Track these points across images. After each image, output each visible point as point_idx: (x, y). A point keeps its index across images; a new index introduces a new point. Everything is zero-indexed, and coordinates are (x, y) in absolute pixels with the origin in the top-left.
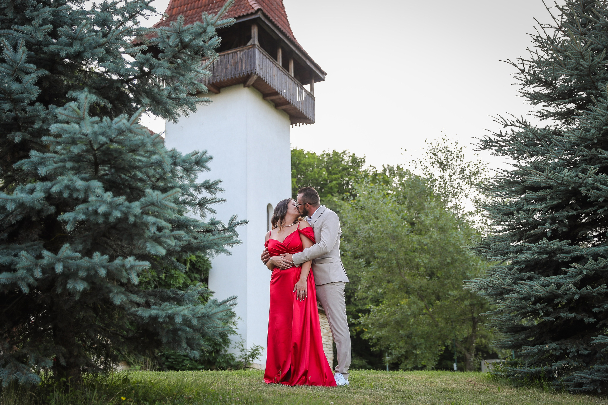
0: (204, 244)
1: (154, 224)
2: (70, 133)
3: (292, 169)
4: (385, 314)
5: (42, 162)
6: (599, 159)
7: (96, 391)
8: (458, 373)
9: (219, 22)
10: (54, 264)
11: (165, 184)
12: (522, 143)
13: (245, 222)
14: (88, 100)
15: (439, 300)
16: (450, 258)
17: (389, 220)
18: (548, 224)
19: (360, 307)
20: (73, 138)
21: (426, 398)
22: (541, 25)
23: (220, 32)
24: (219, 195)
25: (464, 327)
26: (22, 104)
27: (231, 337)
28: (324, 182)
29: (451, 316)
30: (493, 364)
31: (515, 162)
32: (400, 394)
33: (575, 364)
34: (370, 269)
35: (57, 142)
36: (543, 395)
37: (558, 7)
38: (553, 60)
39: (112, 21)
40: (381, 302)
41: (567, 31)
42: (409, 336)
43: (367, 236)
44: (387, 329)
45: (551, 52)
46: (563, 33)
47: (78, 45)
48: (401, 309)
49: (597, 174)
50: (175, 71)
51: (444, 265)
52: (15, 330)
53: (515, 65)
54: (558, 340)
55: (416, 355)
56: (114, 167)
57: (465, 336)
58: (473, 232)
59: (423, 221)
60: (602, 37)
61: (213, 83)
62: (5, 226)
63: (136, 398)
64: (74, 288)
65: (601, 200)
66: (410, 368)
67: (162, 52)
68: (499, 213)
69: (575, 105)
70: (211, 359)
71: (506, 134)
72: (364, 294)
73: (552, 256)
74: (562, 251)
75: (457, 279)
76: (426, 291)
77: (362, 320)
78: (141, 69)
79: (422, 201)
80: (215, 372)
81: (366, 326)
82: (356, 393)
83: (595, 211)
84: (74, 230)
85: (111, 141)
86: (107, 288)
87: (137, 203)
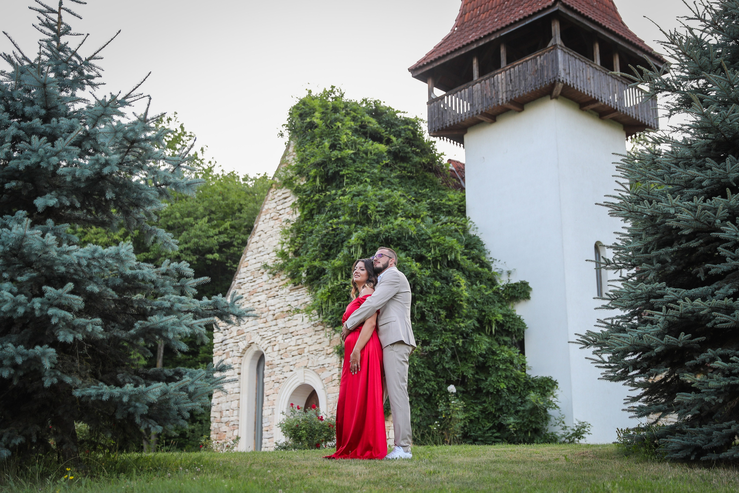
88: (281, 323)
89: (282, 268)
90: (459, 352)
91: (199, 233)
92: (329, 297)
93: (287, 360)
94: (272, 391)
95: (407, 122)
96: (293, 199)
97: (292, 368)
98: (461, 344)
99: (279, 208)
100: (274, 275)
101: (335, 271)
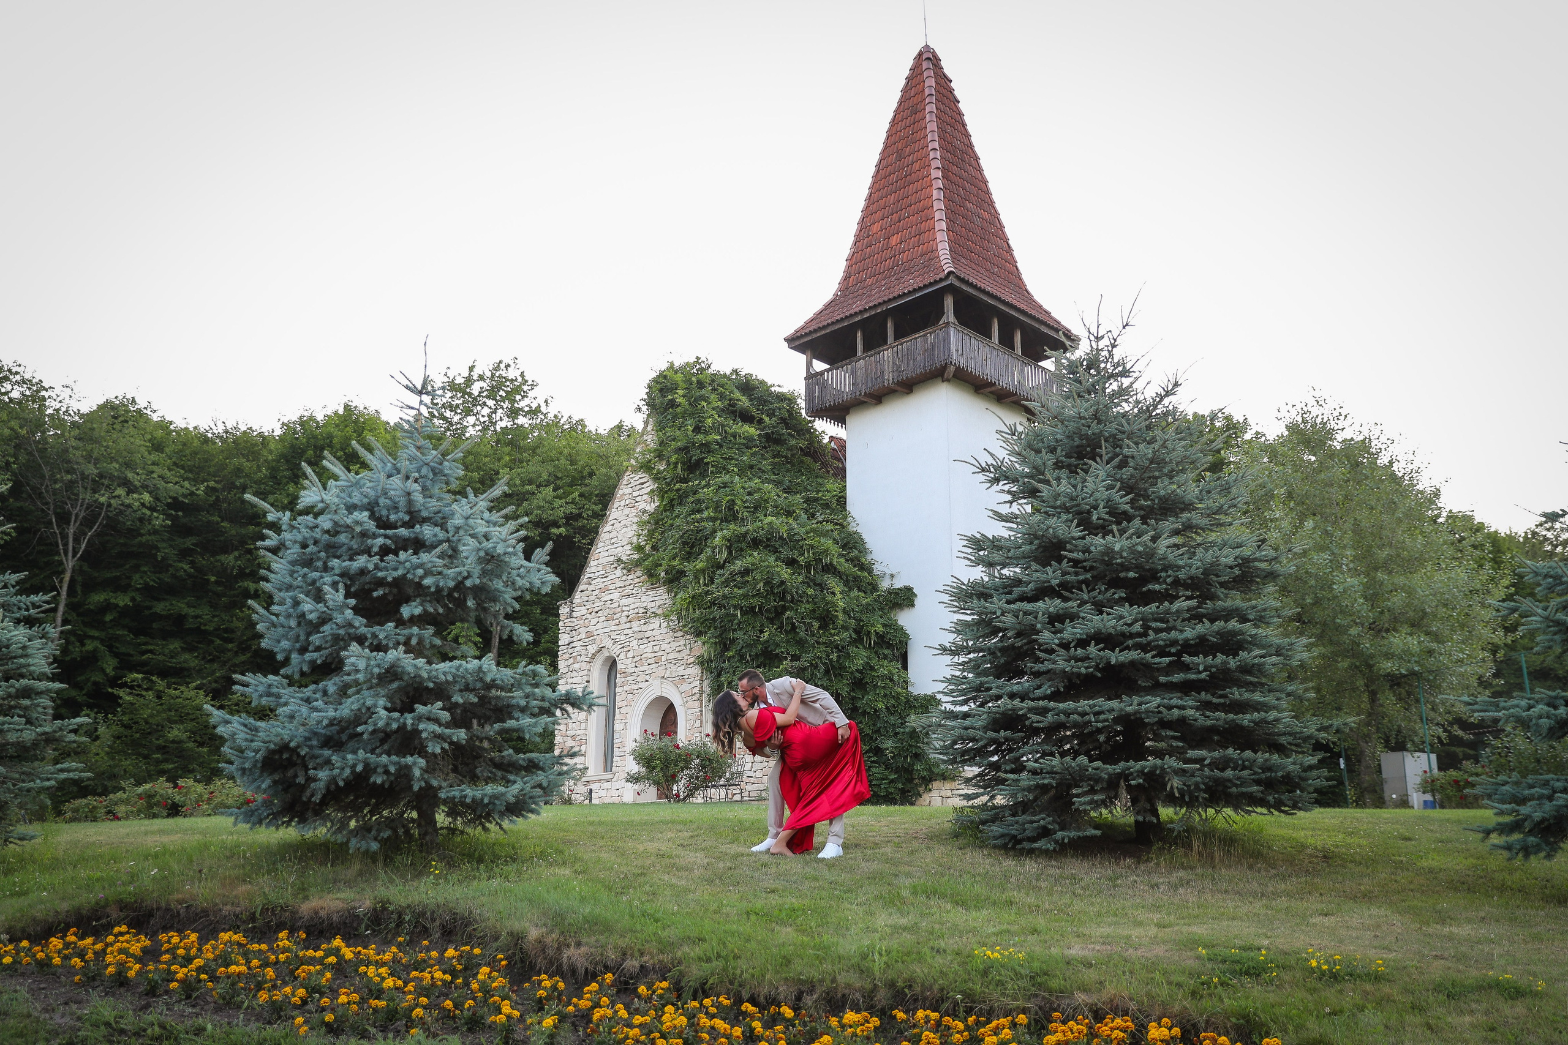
88: (636, 625)
89: (638, 563)
90: (833, 667)
91: (542, 503)
92: (689, 603)
93: (642, 669)
94: (625, 703)
95: (781, 397)
96: (651, 486)
97: (647, 678)
98: (835, 659)
99: (635, 494)
100: (629, 571)
101: (697, 574)
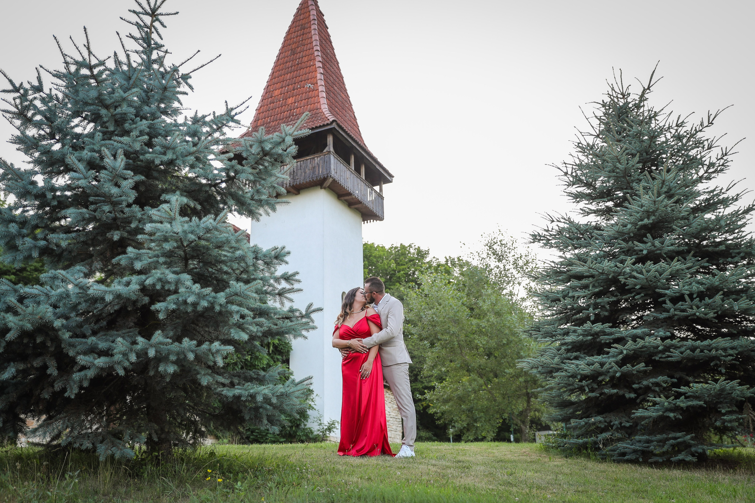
0: (282, 329)
1: (238, 312)
2: (163, 232)
3: (364, 261)
4: (449, 391)
5: (138, 258)
6: (635, 251)
7: (184, 464)
8: (514, 444)
9: (296, 133)
10: (147, 349)
11: (248, 277)
12: (567, 237)
13: (320, 310)
14: (179, 202)
15: (496, 378)
16: (506, 340)
17: (451, 306)
18: (591, 309)
19: (426, 384)
20: (165, 236)
21: (484, 468)
22: (581, 133)
23: (297, 141)
24: (296, 286)
25: (519, 402)
26: (120, 206)
27: (310, 412)
28: (393, 272)
29: (508, 392)
30: (545, 436)
31: (561, 254)
32: (461, 464)
33: (618, 435)
34: (434, 350)
35: (151, 240)
36: (590, 464)
37: (596, 116)
38: (592, 164)
39: (202, 133)
40: (445, 379)
41: (604, 138)
42: (470, 410)
43: (432, 320)
44: (450, 404)
45: (591, 156)
46: (601, 140)
47: (171, 154)
48: (463, 385)
49: (634, 264)
50: (257, 176)
51: (500, 346)
52: (112, 408)
53: (559, 168)
54: (603, 414)
55: (477, 427)
56: (202, 262)
57: (521, 409)
58: (526, 316)
59: (481, 307)
60: (635, 143)
61: (293, 185)
62: (104, 315)
63: (221, 470)
64: (165, 370)
65: (638, 287)
66: (471, 439)
67: (246, 159)
68: (548, 299)
69: (613, 203)
70: (292, 432)
71: (552, 229)
72: (430, 372)
73: (596, 338)
74: (604, 333)
75: (512, 358)
76: (485, 369)
77: (428, 396)
78: (228, 175)
79: (480, 288)
80: (294, 445)
81: (431, 401)
82: (421, 463)
83: (634, 297)
84: (167, 318)
85: (199, 238)
86: (195, 370)
87: (222, 294)
